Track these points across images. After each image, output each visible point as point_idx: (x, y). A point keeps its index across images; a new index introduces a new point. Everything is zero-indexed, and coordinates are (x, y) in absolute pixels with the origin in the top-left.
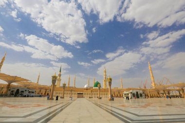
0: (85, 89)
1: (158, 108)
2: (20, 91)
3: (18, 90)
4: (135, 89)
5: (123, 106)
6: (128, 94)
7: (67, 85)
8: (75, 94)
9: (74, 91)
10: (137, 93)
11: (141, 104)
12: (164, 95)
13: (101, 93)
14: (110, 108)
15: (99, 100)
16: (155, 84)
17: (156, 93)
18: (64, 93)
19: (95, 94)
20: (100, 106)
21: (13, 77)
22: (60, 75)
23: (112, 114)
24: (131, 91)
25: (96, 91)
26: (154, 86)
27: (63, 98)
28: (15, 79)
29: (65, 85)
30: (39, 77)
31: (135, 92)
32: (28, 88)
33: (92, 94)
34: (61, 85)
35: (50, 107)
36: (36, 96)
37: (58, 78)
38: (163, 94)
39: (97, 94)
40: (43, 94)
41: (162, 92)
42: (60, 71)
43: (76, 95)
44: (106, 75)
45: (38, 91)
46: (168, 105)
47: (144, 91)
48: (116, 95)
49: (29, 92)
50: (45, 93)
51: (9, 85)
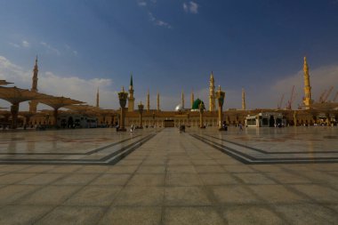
0: (176, 113)
1: (310, 143)
2: (74, 119)
3: (71, 118)
4: (269, 111)
5: (243, 139)
6: (254, 120)
7: (146, 108)
8: (160, 121)
9: (159, 117)
10: (272, 117)
11: (276, 136)
12: (327, 121)
13: (205, 118)
14: (220, 142)
15: (201, 130)
16: (311, 102)
17: (310, 118)
18: (142, 121)
19: (194, 121)
20: (203, 140)
21: (58, 98)
22: (132, 91)
23: (223, 151)
24: (260, 114)
25: (196, 115)
26: (307, 104)
27: (141, 128)
28: (62, 101)
29: (141, 107)
30: (98, 96)
31: (267, 116)
32: (87, 115)
33: (190, 121)
34: (136, 108)
35: (123, 141)
36: (99, 127)
37: (129, 96)
38: (324, 119)
39: (199, 121)
40: (109, 123)
41: (323, 115)
42: (132, 84)
43: (163, 124)
44: (214, 87)
45: (100, 119)
46: (330, 137)
47: (285, 114)
48: (232, 122)
49: (88, 121)
50: (112, 122)
51: (56, 111)
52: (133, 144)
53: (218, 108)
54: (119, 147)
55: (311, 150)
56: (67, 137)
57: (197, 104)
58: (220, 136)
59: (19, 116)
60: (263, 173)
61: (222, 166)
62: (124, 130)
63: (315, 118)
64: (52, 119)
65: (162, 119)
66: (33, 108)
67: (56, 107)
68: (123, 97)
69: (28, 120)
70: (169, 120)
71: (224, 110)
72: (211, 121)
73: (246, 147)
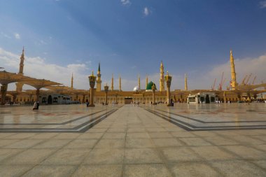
0: (134, 93)
1: (236, 115)
2: (53, 97)
3: (50, 96)
4: (205, 91)
5: (185, 112)
6: (194, 98)
7: (110, 89)
8: (121, 99)
9: (120, 95)
10: (207, 96)
11: (211, 110)
12: (248, 99)
13: (157, 97)
14: (168, 115)
15: (153, 106)
16: (236, 84)
17: (235, 97)
18: (107, 99)
19: (148, 99)
20: (155, 113)
21: (40, 80)
22: (99, 76)
23: (170, 121)
24: (199, 94)
25: (150, 94)
26: (233, 86)
27: (107, 104)
28: (43, 83)
29: (107, 88)
30: (72, 79)
31: (204, 95)
32: (63, 94)
33: (145, 99)
34: (103, 89)
35: (92, 114)
36: (72, 103)
37: (97, 79)
38: (246, 97)
39: (151, 99)
40: (81, 100)
41: (245, 94)
42: (99, 70)
43: (123, 101)
44: (163, 73)
45: (74, 97)
46: (250, 111)
47: (217, 93)
48: (177, 100)
49: (64, 98)
50: (84, 100)
51: (38, 91)
52: (99, 117)
53: (166, 89)
54: (88, 119)
55: (236, 120)
56: (46, 111)
57: (151, 86)
58: (168, 111)
59: (7, 95)
60: (202, 138)
61: (170, 132)
62: (93, 106)
63: (239, 97)
64: (35, 97)
65: (123, 97)
66: (19, 88)
67: (38, 87)
68: (92, 80)
69: (14, 98)
70: (128, 98)
71: (171, 91)
72: (161, 99)
73: (188, 118)
